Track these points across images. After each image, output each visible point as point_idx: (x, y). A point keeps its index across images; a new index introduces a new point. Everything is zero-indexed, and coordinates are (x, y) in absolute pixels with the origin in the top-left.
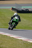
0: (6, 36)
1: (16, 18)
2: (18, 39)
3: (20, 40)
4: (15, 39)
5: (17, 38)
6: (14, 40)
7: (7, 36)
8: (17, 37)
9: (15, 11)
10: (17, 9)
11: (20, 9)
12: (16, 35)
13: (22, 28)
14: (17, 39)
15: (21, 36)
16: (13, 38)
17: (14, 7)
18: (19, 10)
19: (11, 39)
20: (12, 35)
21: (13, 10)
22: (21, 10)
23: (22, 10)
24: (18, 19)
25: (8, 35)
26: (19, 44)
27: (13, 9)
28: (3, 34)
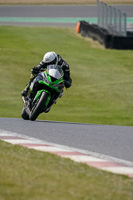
0: (53, 156)
1: (52, 72)
2: (111, 174)
3: (118, 175)
4: (94, 170)
5: (104, 169)
6: (89, 175)
7: (59, 158)
8: (106, 164)
9: (94, 39)
10: (105, 27)
11: (118, 30)
12: (98, 154)
13: (127, 118)
14: (104, 172)
15: (123, 158)
16: (85, 165)
17: (92, 21)
18: (115, 34)
19: (76, 173)
20: (80, 151)
21: (86, 32)
22: (125, 35)
23: (128, 33)
24: (60, 76)
25: (64, 153)
26: (114, 194)
27: (85, 28)
28: (36, 148)
